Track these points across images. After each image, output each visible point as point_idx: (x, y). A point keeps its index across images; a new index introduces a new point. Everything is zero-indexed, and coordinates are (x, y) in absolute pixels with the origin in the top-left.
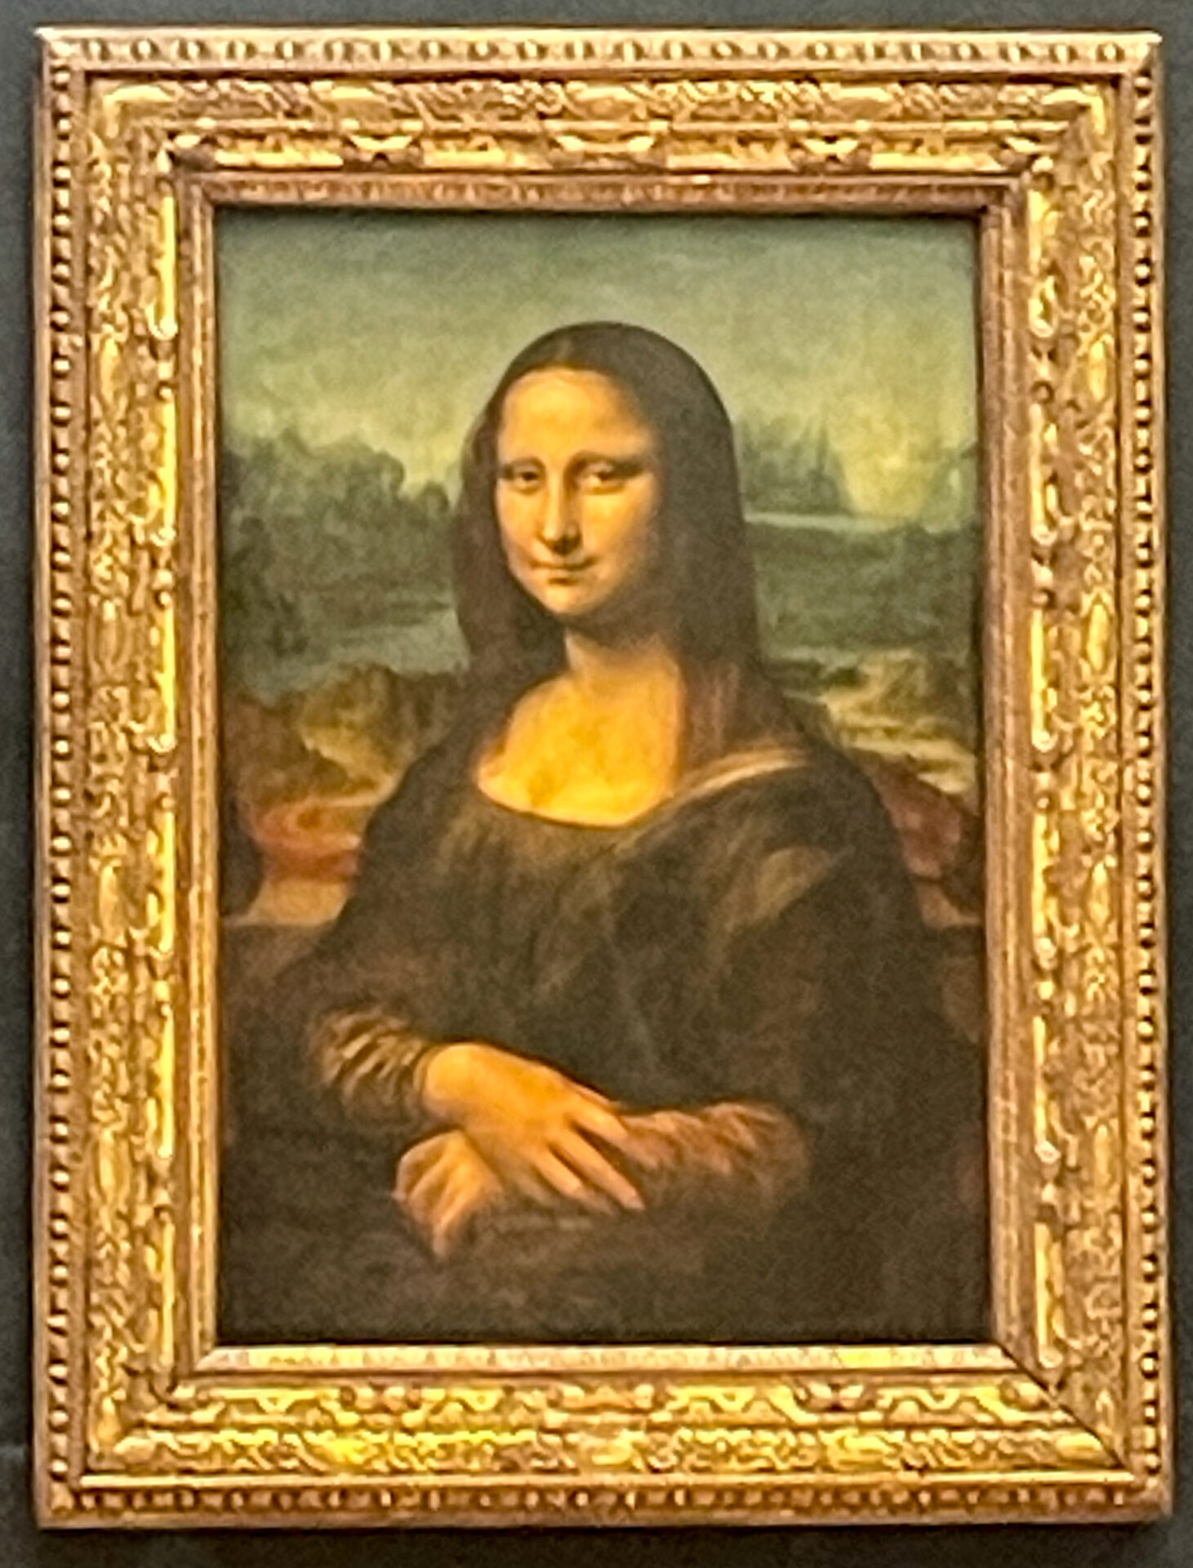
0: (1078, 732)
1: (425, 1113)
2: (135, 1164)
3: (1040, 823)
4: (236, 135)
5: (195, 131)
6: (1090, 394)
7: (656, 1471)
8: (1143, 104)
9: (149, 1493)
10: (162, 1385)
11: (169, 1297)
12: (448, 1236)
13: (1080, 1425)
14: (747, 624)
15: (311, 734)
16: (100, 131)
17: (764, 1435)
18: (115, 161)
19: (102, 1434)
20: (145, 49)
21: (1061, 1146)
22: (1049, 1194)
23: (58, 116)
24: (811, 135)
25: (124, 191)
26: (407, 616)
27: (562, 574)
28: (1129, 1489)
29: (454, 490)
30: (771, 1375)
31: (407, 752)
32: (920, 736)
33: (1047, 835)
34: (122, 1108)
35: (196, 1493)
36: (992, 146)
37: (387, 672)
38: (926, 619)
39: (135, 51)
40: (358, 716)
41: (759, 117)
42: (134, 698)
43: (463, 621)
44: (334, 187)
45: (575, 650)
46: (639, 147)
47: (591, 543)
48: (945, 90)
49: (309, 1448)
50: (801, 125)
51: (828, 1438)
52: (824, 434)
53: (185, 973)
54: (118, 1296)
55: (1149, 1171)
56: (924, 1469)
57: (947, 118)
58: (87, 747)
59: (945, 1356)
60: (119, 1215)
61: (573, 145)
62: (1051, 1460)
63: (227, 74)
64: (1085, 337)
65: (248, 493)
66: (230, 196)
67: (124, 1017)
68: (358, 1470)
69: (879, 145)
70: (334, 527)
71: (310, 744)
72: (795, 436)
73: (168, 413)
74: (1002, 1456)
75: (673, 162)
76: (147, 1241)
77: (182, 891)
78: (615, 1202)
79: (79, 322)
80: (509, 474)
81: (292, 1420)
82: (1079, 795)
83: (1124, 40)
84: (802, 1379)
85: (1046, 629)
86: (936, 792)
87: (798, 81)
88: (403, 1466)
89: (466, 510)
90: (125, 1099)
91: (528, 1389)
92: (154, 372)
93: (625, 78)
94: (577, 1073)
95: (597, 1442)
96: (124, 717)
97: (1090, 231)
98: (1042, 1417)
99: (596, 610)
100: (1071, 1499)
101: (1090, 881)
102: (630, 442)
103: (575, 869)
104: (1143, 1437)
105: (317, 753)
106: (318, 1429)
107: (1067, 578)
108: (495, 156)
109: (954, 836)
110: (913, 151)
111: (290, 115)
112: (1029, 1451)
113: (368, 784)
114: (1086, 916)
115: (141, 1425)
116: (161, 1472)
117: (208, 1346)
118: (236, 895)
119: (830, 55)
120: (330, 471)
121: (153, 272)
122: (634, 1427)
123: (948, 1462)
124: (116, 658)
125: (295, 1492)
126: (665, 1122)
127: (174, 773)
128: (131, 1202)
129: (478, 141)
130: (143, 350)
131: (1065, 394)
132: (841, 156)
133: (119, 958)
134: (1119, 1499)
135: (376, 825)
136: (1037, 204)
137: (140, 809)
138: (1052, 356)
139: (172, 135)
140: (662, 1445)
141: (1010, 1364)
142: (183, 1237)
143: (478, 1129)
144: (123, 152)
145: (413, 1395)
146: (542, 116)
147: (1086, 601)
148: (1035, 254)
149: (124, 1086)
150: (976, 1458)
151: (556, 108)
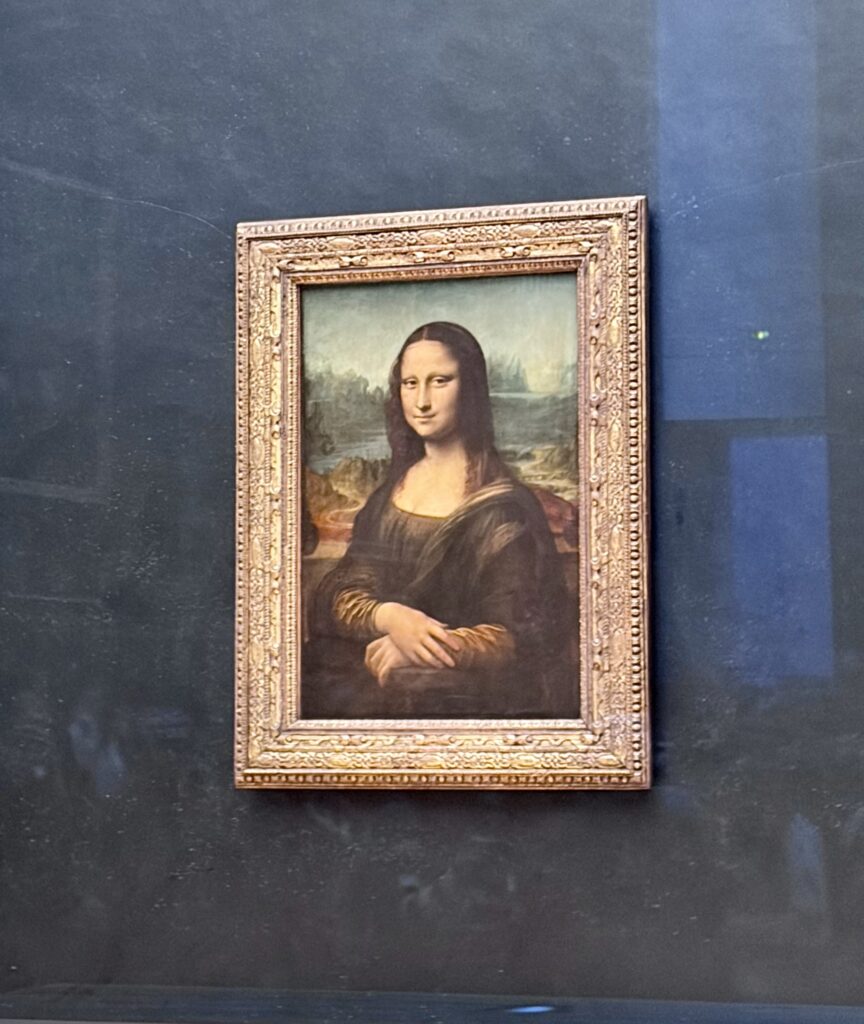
0: (607, 474)
1: (376, 631)
2: (265, 650)
3: (594, 511)
4: (302, 259)
5: (287, 258)
6: (611, 341)
7: (450, 768)
8: (632, 225)
9: (270, 775)
10: (275, 734)
11: (279, 701)
12: (384, 675)
13: (608, 751)
14: (491, 436)
15: (336, 484)
16: (253, 261)
17: (491, 755)
18: (258, 271)
19: (254, 753)
20: (270, 228)
21: (601, 639)
22: (597, 659)
23: (240, 256)
24: (507, 245)
25: (262, 283)
26: (369, 437)
27: (424, 420)
28: (628, 777)
29: (386, 388)
30: (494, 730)
31: (370, 489)
32: (554, 478)
33: (597, 516)
34: (262, 629)
35: (287, 776)
36: (576, 245)
37: (362, 459)
38: (558, 432)
39: (266, 229)
40: (352, 477)
41: (488, 239)
42: (265, 474)
43: (390, 440)
44: (338, 276)
45: (429, 449)
46: (444, 254)
47: (434, 408)
48: (557, 224)
49: (326, 758)
50: (503, 241)
51: (512, 755)
52: (519, 361)
53: (284, 578)
54: (259, 700)
55: (636, 649)
56: (551, 768)
57: (558, 235)
58: (249, 492)
59: (562, 723)
60: (259, 670)
61: (420, 256)
62: (597, 765)
63: (297, 237)
64: (610, 318)
65: (313, 394)
66: (302, 281)
67: (261, 595)
68: (343, 767)
69: (532, 247)
70: (343, 405)
71: (335, 488)
72: (508, 363)
73: (277, 365)
74: (578, 763)
75: (457, 259)
76: (270, 679)
77: (283, 546)
78: (444, 664)
79: (247, 333)
80: (406, 383)
81: (319, 748)
82: (607, 499)
83: (627, 199)
84: (505, 732)
85: (596, 435)
86: (561, 499)
87: (502, 225)
88: (359, 765)
89: (390, 396)
90: (261, 625)
91: (406, 736)
92: (271, 350)
93: (440, 228)
94: (430, 614)
95: (429, 757)
96: (262, 482)
97: (611, 276)
98: (594, 748)
99: (436, 433)
100: (606, 780)
101: (610, 535)
102: (449, 367)
103: (428, 535)
104: (633, 756)
105: (337, 491)
106: (329, 751)
107: (602, 413)
108: (394, 261)
109: (570, 518)
110: (546, 249)
111: (320, 250)
112: (589, 761)
113: (355, 503)
114: (610, 548)
115: (267, 750)
116: (274, 768)
117: (294, 719)
118: (309, 548)
119: (515, 214)
120: (342, 383)
121: (271, 312)
122: (442, 752)
123: (558, 765)
124: (258, 459)
125: (321, 775)
126: (462, 631)
127: (280, 501)
128: (264, 665)
129: (387, 255)
130: (268, 342)
131: (602, 341)
132: (518, 252)
133: (260, 572)
134: (625, 780)
135: (358, 519)
136: (592, 266)
137: (267, 516)
138: (597, 326)
139: (279, 261)
140: (452, 758)
141: (584, 726)
142: (283, 679)
143: (393, 634)
144: (261, 268)
145: (364, 738)
146: (409, 245)
147: (610, 423)
148: (592, 286)
149: (261, 621)
150: (568, 764)
151: (414, 241)
